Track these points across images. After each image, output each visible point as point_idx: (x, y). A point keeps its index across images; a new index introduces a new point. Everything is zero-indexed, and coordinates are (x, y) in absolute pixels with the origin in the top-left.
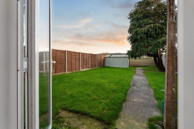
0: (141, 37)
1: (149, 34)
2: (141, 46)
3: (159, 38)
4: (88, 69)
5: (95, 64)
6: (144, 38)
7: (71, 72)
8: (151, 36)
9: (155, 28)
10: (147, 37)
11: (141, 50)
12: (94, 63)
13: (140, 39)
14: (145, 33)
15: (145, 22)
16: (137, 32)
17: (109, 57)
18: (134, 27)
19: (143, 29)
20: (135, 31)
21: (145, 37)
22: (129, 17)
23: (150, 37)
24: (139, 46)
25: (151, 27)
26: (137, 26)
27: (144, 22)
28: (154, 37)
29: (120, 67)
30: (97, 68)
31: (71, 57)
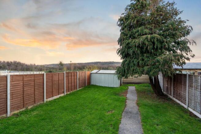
0: (134, 52)
1: (145, 48)
2: (134, 64)
3: (158, 55)
4: (62, 95)
5: (76, 84)
6: (138, 54)
7: (22, 109)
8: (147, 51)
9: (152, 40)
10: (142, 53)
11: (133, 70)
12: (73, 84)
13: (133, 54)
14: (138, 47)
15: (140, 32)
16: (128, 44)
17: (96, 73)
18: (125, 37)
19: (137, 40)
20: (127, 43)
21: (139, 52)
22: (119, 23)
23: (145, 53)
24: (132, 64)
25: (147, 38)
26: (129, 36)
27: (138, 31)
28: (151, 53)
29: (109, 86)
30: (78, 89)
31: (22, 84)
